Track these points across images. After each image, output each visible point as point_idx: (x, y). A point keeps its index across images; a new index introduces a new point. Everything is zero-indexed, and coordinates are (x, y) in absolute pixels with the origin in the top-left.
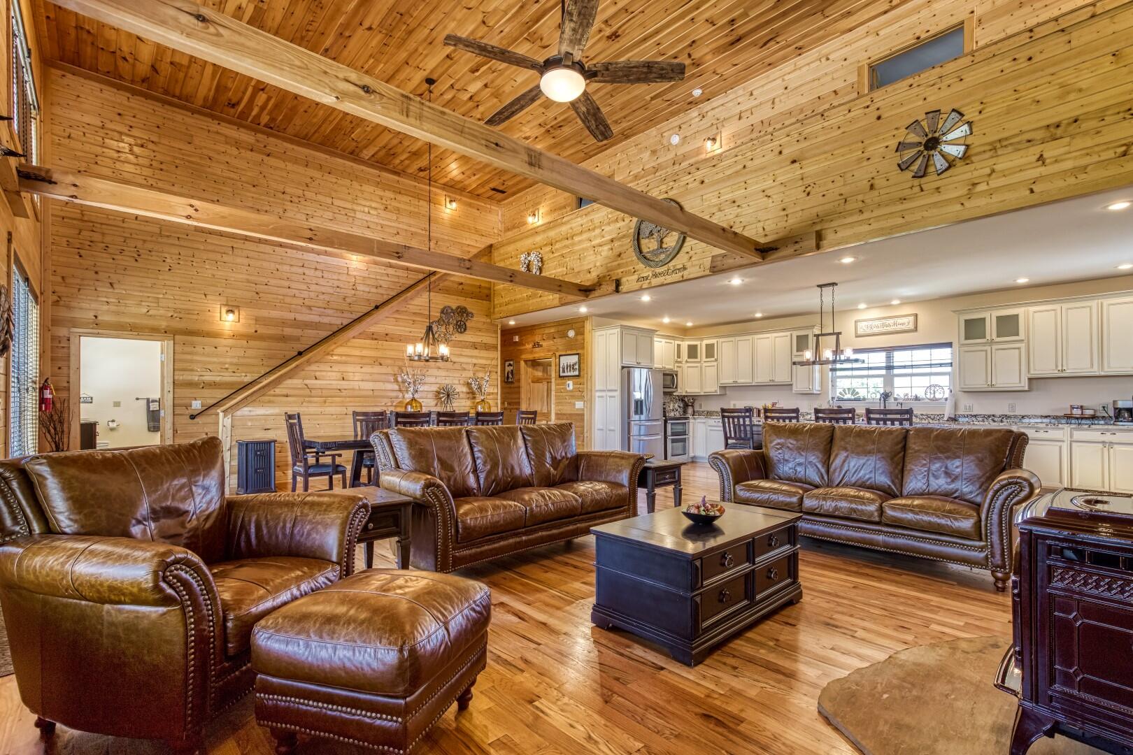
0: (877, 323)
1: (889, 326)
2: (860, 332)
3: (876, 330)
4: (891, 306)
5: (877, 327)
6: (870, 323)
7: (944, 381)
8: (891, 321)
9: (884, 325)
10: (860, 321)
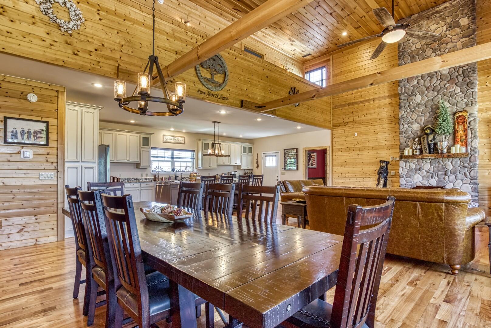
0: (172, 138)
1: (176, 140)
2: (165, 140)
3: (171, 141)
4: (170, 131)
5: (171, 139)
6: (170, 137)
7: (190, 164)
8: (176, 138)
9: (174, 139)
10: (165, 135)
